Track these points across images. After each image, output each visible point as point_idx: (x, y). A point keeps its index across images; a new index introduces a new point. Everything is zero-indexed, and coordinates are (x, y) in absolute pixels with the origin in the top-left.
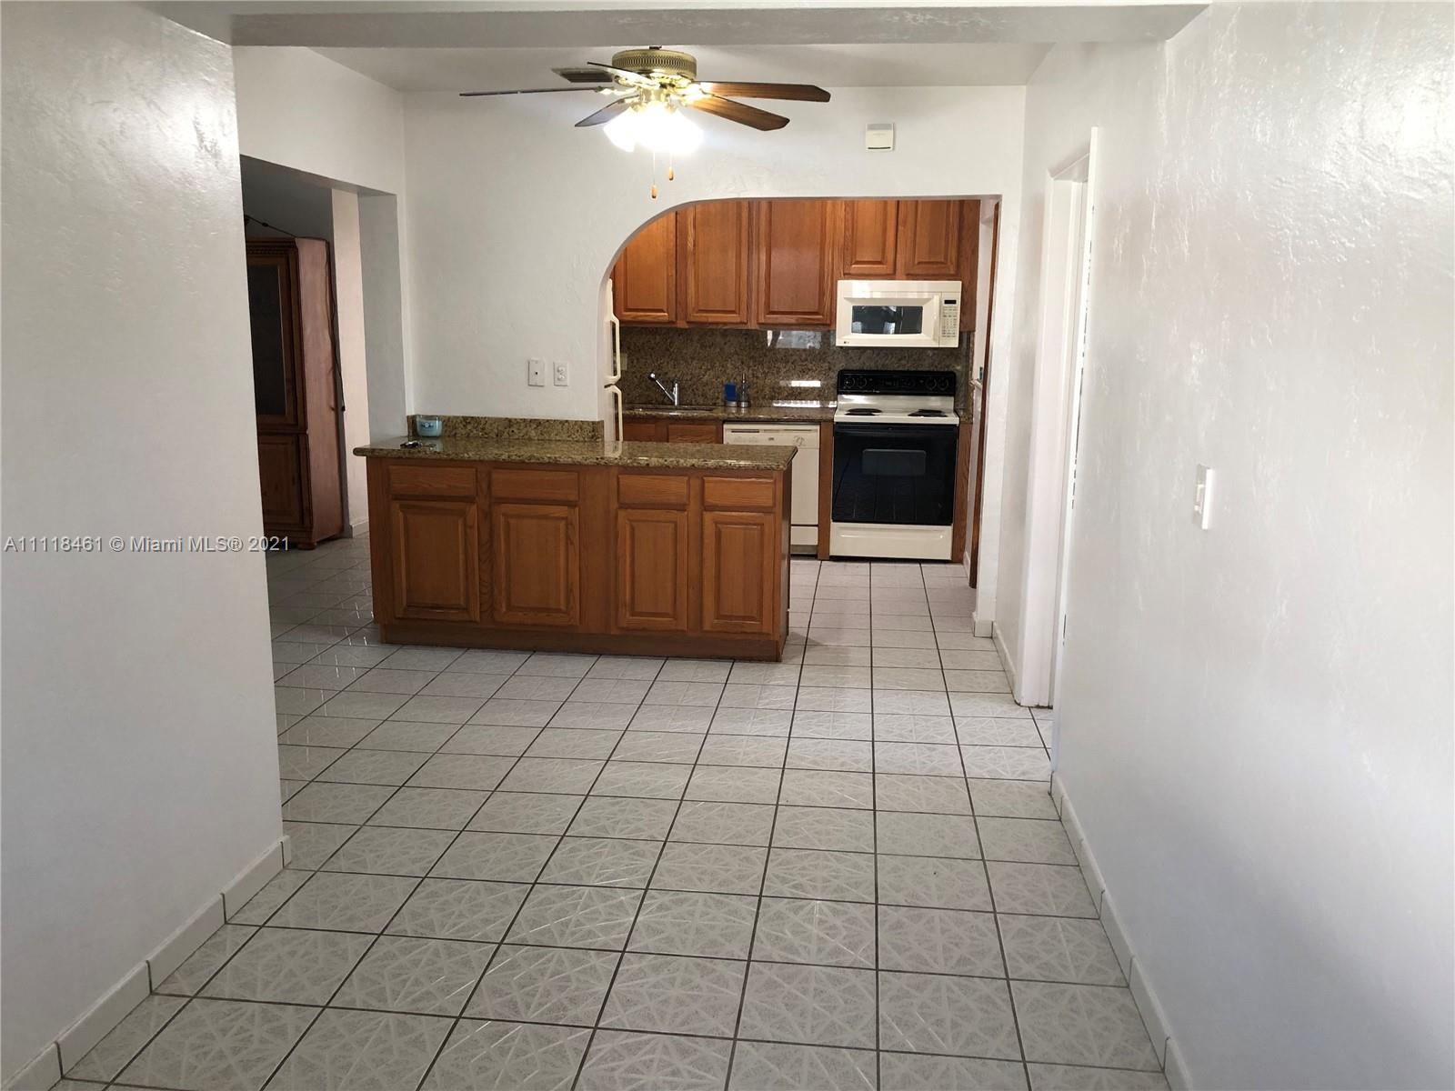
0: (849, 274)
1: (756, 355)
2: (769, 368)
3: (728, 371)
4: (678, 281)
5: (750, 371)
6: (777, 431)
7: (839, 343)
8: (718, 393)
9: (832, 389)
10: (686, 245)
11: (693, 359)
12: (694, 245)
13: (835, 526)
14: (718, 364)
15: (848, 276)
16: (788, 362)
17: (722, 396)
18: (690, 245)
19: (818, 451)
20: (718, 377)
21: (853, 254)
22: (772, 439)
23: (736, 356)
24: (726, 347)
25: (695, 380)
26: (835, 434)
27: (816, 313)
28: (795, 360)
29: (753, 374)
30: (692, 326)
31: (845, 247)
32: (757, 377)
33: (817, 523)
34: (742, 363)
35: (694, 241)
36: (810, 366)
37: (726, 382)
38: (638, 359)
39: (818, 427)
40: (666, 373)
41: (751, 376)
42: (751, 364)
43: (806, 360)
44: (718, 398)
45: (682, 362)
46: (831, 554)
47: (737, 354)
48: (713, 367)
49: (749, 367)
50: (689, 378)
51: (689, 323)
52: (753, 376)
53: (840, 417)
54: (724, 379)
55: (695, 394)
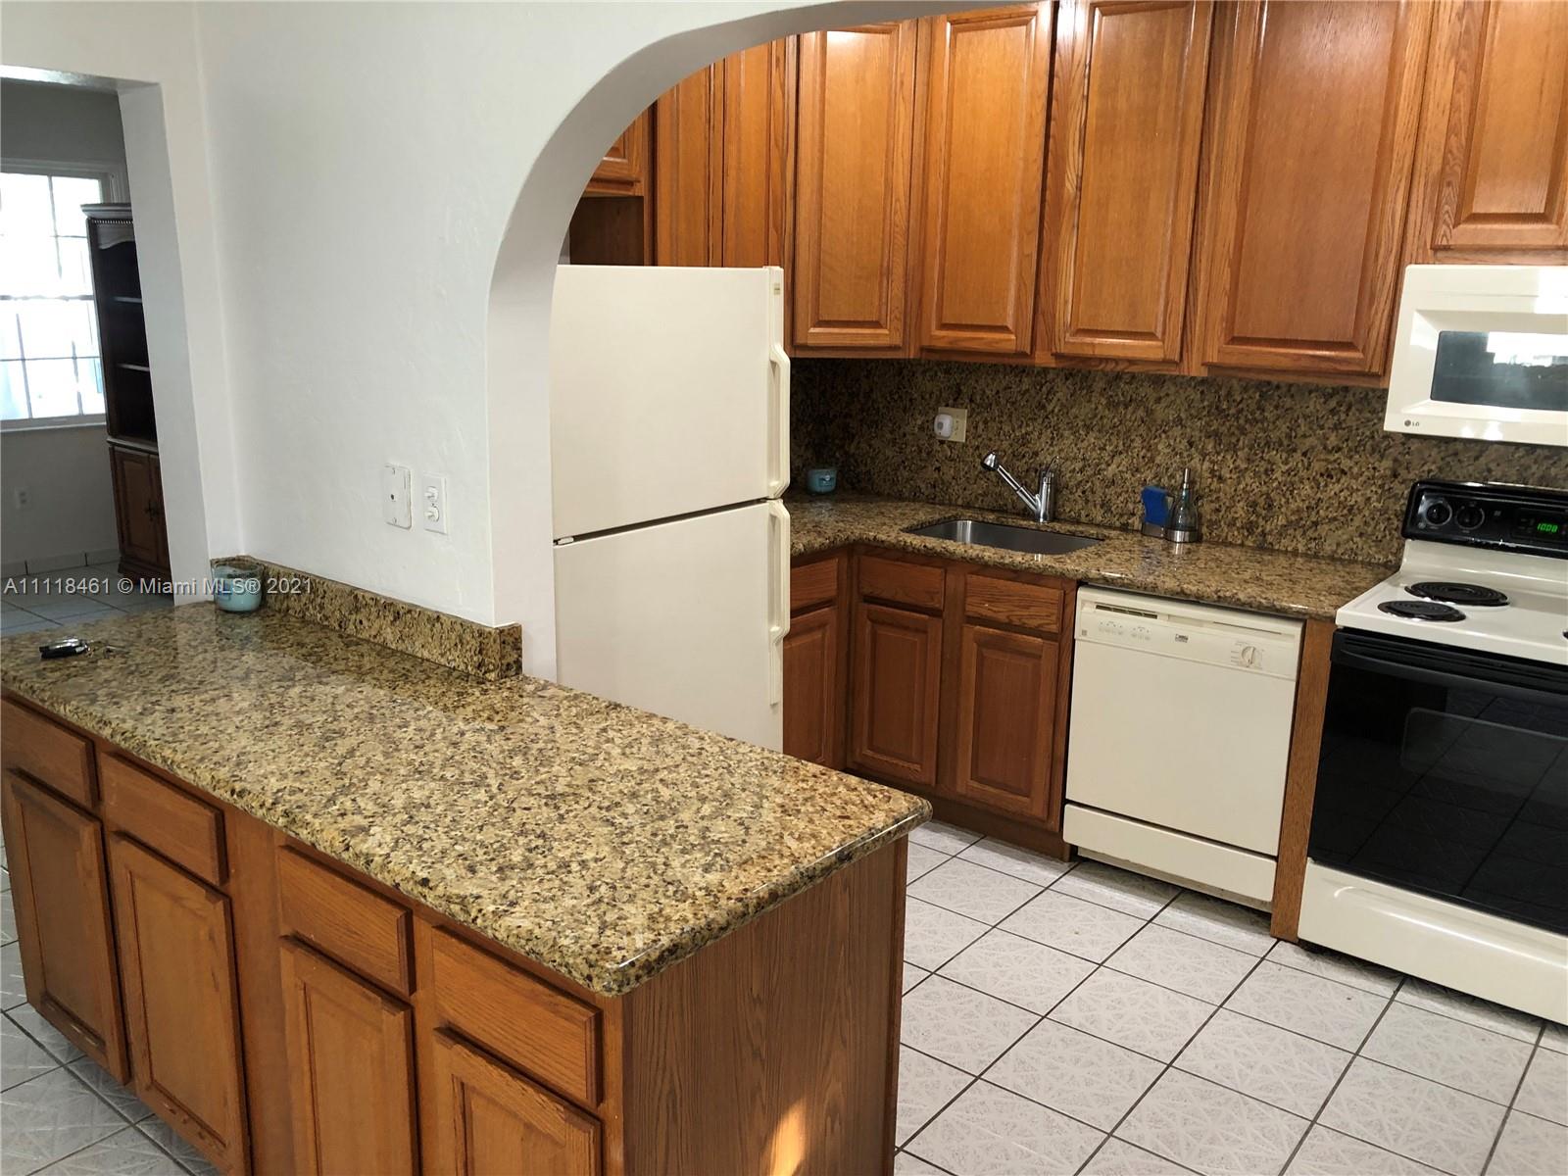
0: (1447, 248)
1: (1223, 429)
2: (1248, 460)
3: (1157, 461)
4: (1043, 264)
5: (1207, 464)
6: (1200, 622)
7: (1393, 423)
8: (1135, 503)
9: (1396, 523)
10: (1063, 185)
11: (1088, 428)
12: (1079, 188)
13: (1315, 872)
14: (1138, 443)
15: (1441, 252)
16: (1295, 450)
17: (1140, 509)
18: (1070, 186)
19: (1293, 685)
20: (1137, 470)
21: (1465, 196)
22: (1183, 638)
23: (1177, 431)
24: (1159, 408)
25: (1089, 471)
26: (1336, 655)
27: (1348, 346)
28: (1313, 448)
29: (1212, 471)
30: (1066, 364)
31: (1442, 180)
32: (1220, 479)
33: (1275, 854)
34: (1191, 444)
35: (1080, 178)
36: (1346, 464)
37: (1152, 484)
38: (986, 422)
39: (1296, 630)
40: (1036, 454)
41: (1207, 475)
42: (1210, 447)
43: (1339, 449)
44: (1133, 514)
45: (1066, 433)
46: (1304, 933)
47: (1179, 421)
48: (1128, 448)
49: (1204, 455)
50: (1078, 465)
51: (1058, 356)
52: (1214, 476)
53: (1362, 613)
54: (1149, 475)
55: (1087, 501)
